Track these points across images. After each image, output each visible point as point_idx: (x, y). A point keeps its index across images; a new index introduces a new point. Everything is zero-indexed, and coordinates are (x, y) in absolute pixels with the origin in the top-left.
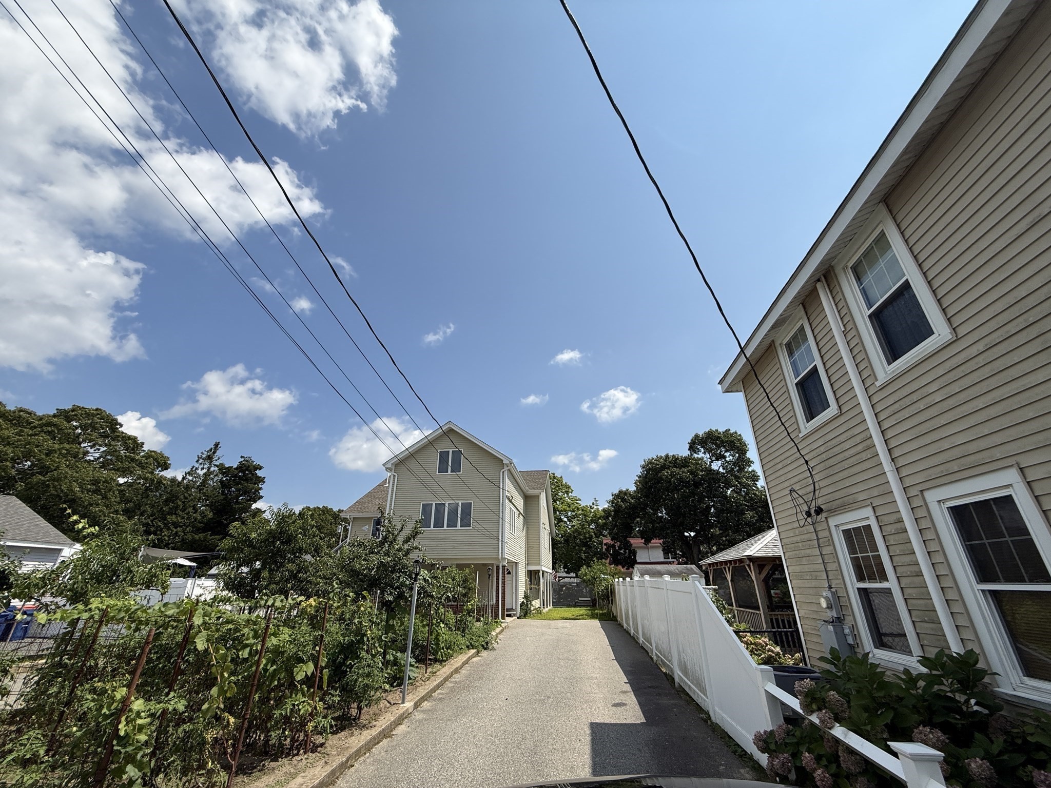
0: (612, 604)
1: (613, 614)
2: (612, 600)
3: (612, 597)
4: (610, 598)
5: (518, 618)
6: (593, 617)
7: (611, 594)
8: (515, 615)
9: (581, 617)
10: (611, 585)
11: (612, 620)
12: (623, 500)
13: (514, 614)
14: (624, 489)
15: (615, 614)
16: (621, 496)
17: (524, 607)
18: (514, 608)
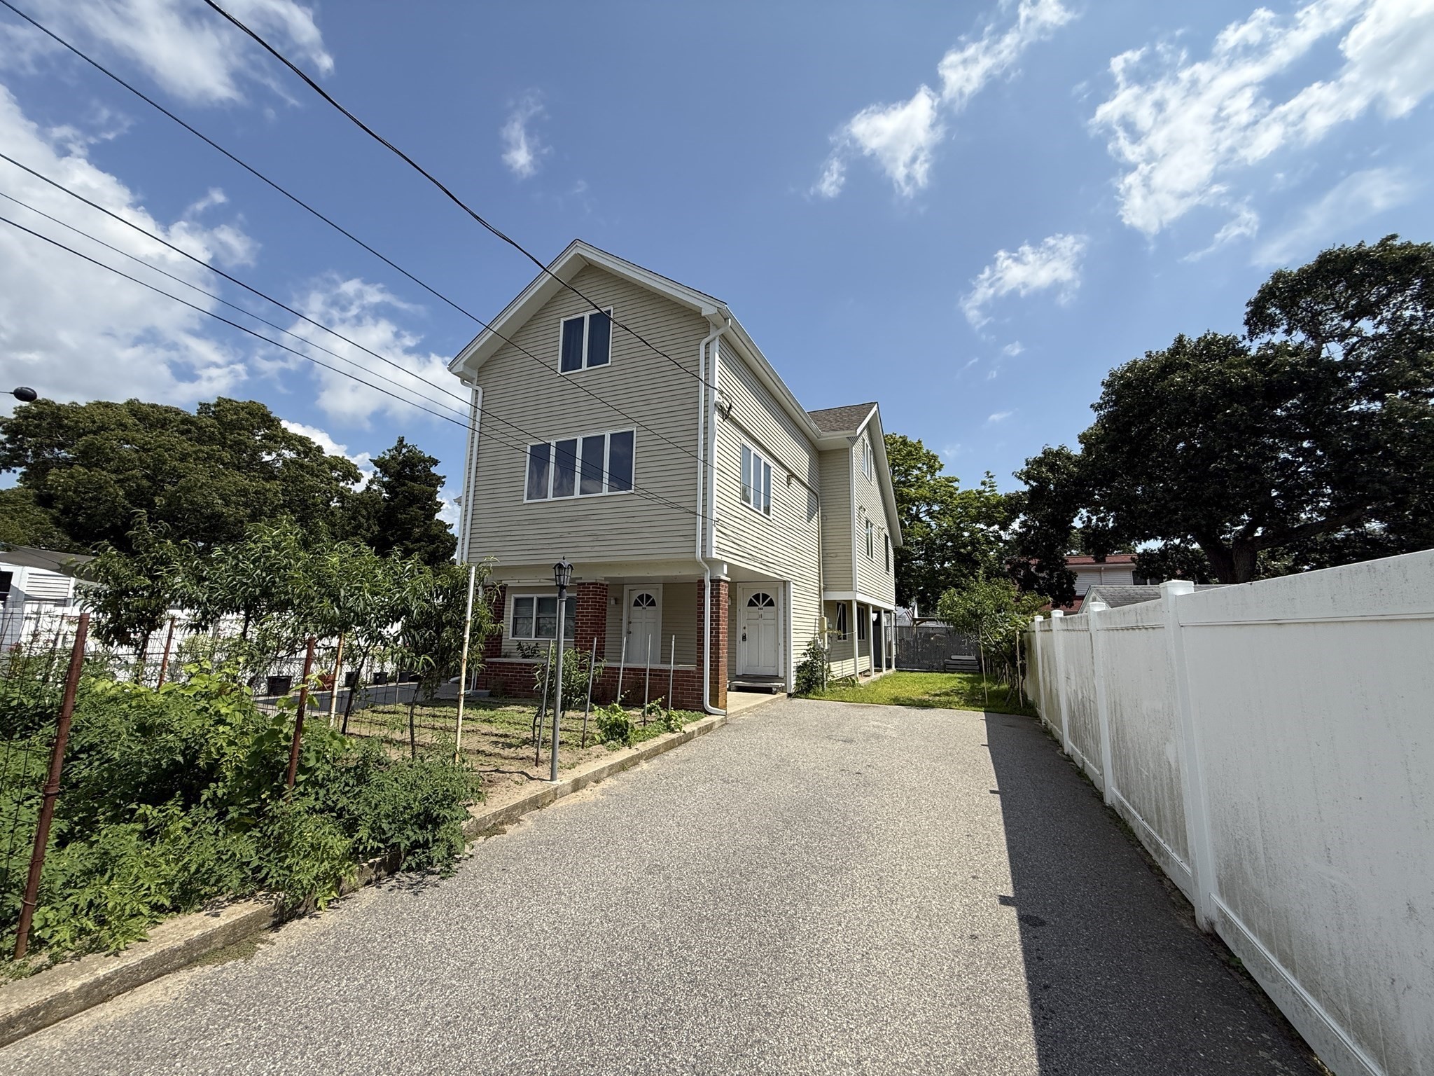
0: (1023, 673)
1: (1025, 696)
2: (1023, 666)
3: (1023, 658)
4: (1019, 663)
5: (790, 695)
6: (972, 700)
7: (1022, 653)
8: (783, 689)
9: (943, 699)
10: (1022, 632)
11: (1025, 714)
12: (1052, 468)
13: (778, 688)
14: (1055, 448)
15: (1030, 698)
16: (1051, 460)
17: (806, 674)
18: (781, 674)
